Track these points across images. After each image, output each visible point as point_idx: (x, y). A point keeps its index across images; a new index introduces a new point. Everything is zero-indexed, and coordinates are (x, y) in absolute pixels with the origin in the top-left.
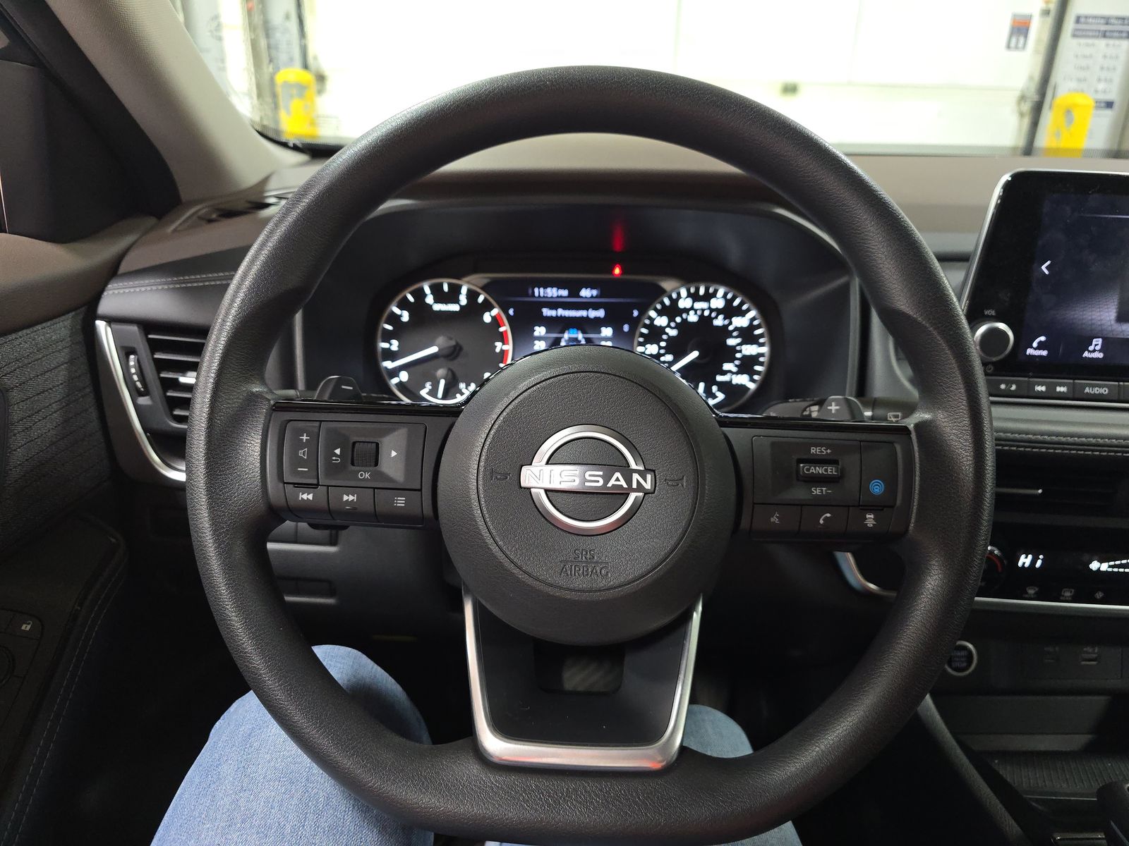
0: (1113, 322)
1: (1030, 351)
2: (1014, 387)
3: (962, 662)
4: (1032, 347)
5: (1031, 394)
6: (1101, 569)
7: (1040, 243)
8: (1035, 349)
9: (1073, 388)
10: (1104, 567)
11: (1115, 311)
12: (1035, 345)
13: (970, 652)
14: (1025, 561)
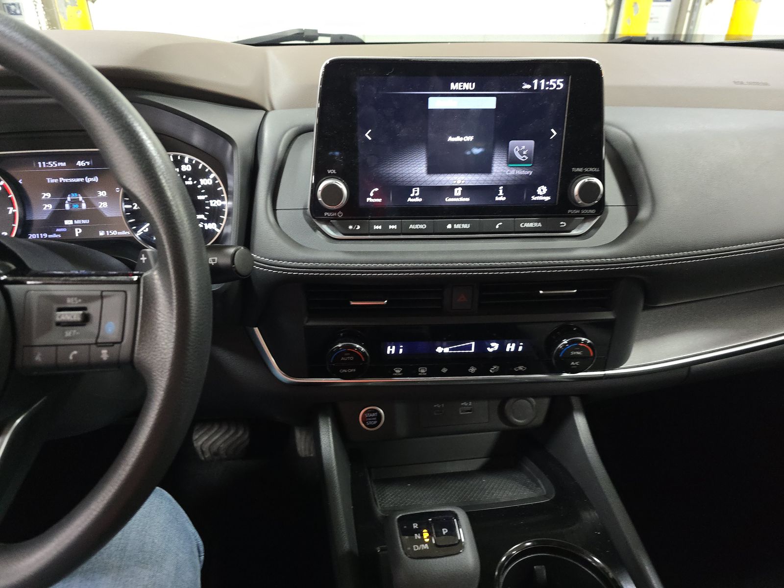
0: (425, 175)
1: (369, 200)
2: (359, 227)
3: (374, 420)
4: (370, 197)
5: (371, 232)
6: (444, 352)
7: (358, 116)
8: (373, 198)
9: (400, 226)
10: (446, 350)
11: (424, 166)
12: (372, 194)
13: (379, 414)
14: (391, 350)
